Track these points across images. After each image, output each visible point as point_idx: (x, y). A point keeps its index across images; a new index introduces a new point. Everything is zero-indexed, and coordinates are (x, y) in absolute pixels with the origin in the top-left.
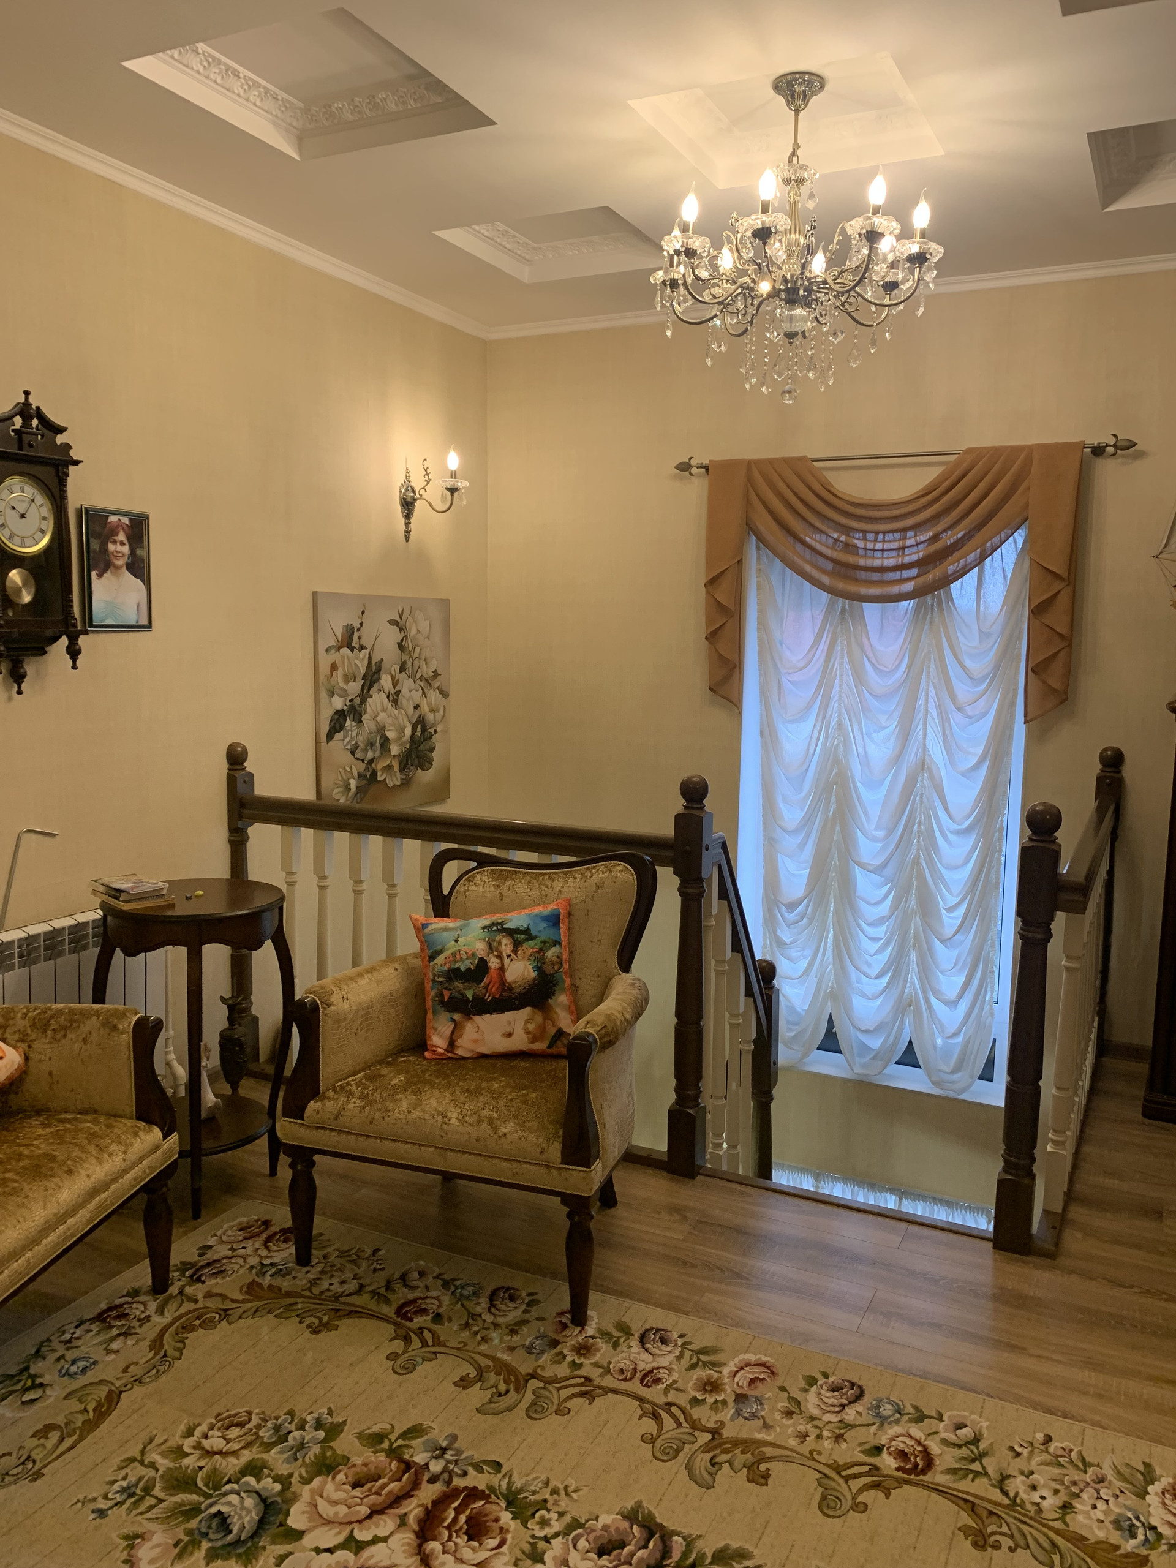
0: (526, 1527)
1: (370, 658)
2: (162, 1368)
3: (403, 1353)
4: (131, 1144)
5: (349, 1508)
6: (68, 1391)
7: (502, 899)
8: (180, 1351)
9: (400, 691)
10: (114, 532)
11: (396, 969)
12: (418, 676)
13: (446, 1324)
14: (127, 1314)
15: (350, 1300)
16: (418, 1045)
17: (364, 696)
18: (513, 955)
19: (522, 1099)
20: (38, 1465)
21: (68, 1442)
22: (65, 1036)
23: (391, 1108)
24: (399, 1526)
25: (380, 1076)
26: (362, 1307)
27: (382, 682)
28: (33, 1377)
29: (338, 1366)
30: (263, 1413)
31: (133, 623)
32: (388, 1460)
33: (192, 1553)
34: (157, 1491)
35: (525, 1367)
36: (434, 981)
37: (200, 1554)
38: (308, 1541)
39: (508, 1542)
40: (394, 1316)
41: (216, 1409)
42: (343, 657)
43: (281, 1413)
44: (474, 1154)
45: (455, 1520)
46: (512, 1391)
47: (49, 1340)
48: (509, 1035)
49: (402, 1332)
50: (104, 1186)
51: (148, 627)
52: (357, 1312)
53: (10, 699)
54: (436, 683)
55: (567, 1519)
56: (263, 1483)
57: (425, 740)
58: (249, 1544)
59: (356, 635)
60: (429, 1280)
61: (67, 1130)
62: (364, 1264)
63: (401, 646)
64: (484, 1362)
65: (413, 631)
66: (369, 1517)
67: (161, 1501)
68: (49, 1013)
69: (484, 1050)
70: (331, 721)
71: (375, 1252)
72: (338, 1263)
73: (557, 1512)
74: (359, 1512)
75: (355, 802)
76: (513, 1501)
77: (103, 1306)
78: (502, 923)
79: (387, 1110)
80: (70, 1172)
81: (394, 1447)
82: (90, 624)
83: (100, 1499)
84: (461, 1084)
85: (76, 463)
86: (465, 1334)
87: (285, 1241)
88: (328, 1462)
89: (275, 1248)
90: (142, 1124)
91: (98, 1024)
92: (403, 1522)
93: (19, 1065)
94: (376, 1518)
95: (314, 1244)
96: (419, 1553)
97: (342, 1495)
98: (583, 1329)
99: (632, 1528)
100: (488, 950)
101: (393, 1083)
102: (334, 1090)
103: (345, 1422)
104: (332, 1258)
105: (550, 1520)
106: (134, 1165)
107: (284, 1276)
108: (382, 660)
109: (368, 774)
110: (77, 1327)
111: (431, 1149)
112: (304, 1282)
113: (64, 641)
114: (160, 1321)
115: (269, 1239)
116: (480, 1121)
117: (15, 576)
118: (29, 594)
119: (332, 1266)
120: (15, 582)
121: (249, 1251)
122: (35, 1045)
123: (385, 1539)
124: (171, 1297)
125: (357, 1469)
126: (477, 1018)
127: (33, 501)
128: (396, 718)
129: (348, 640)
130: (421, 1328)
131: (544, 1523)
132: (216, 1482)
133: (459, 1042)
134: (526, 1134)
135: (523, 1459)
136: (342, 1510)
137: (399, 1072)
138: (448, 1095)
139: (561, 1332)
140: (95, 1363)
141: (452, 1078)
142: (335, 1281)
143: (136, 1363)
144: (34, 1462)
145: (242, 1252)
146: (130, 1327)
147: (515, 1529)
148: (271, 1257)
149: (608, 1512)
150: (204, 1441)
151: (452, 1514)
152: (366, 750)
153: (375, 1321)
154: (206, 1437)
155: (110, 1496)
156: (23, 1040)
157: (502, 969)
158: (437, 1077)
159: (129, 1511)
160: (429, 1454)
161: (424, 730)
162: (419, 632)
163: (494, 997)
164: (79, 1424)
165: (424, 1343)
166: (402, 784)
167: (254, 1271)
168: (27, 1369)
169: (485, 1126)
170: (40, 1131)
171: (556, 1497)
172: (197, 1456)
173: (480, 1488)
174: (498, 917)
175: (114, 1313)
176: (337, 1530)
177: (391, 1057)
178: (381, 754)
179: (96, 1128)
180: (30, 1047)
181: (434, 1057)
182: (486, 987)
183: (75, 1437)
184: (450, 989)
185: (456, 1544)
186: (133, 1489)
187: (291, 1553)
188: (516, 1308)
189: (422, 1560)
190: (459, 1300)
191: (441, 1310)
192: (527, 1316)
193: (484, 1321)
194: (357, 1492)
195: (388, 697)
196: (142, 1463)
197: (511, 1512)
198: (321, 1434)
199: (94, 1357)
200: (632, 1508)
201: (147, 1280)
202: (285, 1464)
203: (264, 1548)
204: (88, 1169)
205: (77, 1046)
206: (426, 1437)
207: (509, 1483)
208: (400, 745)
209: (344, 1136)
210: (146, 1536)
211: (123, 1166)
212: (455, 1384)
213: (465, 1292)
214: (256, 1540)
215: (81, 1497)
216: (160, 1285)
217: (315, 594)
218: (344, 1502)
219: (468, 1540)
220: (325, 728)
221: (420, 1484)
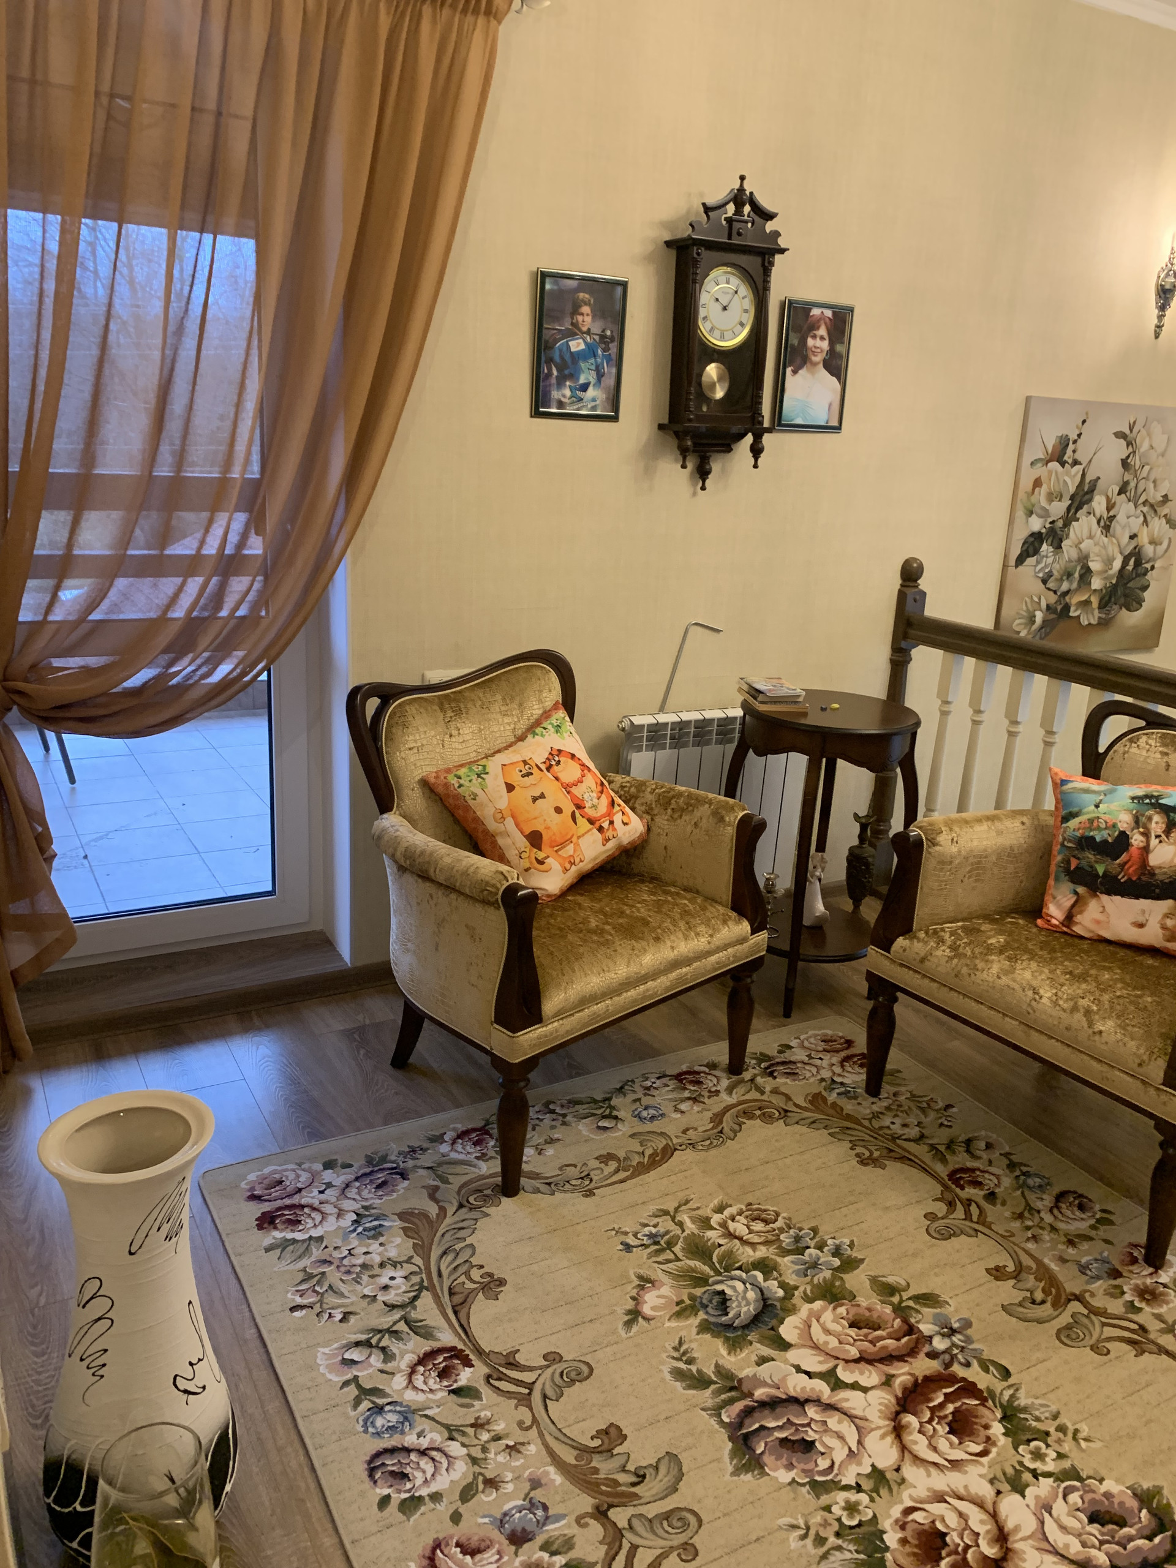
0: (1016, 1449)
1: (1083, 475)
2: (715, 1142)
3: (943, 1218)
4: (719, 931)
5: (840, 1343)
6: (635, 1130)
7: (1167, 770)
8: (735, 1132)
9: (1114, 516)
10: (814, 327)
11: (1023, 823)
12: (1142, 500)
13: (999, 1206)
14: (702, 1083)
15: (905, 1144)
16: (1034, 911)
17: (1069, 518)
18: (1163, 836)
19: (1132, 998)
20: (593, 1185)
21: (622, 1175)
22: (681, 816)
23: (979, 967)
24: (883, 1384)
25: (979, 931)
26: (916, 1156)
27: (1094, 504)
28: (613, 1108)
29: (874, 1204)
30: (790, 1219)
31: (823, 423)
32: (893, 1315)
33: (687, 1318)
34: (677, 1249)
35: (1072, 1283)
36: (1062, 845)
37: (694, 1321)
38: (792, 1355)
39: (991, 1456)
40: (946, 1178)
41: (750, 1198)
42: (1050, 472)
43: (806, 1226)
44: (1062, 1042)
45: (941, 1406)
46: (1048, 1305)
47: (633, 1081)
48: (1141, 926)
49: (949, 1196)
50: (687, 961)
51: (838, 428)
52: (910, 1160)
53: (694, 494)
54: (1165, 510)
55: (1066, 1464)
56: (769, 1282)
57: (1138, 575)
58: (739, 1333)
59: (1071, 447)
60: (995, 1155)
61: (666, 901)
62: (932, 1115)
63: (1125, 464)
64: (1027, 1261)
65: (1144, 447)
66: (857, 1361)
67: (678, 1259)
68: (672, 793)
69: (1107, 935)
70: (1024, 544)
71: (948, 1107)
72: (906, 1104)
73: (1058, 1452)
74: (848, 1351)
75: (1038, 637)
76: (1010, 1415)
77: (684, 1068)
78: (1158, 797)
79: (976, 968)
80: (657, 939)
81: (904, 1304)
82: (779, 423)
83: (630, 1235)
84: (1066, 963)
85: (782, 251)
86: (1017, 1224)
87: (861, 1066)
88: (834, 1290)
89: (850, 1069)
90: (734, 914)
91: (709, 812)
92: (888, 1381)
93: (641, 834)
94: (863, 1365)
95: (885, 1078)
96: (894, 1420)
97: (838, 1328)
98: (1156, 1272)
99: (1140, 1512)
100: (1133, 824)
101: (990, 942)
102: (927, 933)
103: (862, 1261)
104: (902, 1098)
105: (1046, 1455)
106: (718, 950)
107: (849, 1098)
108: (1099, 478)
109: (1059, 608)
110: (658, 1078)
111: (1014, 1022)
112: (868, 1111)
113: (749, 439)
114: (726, 1099)
115: (847, 1059)
116: (1075, 1009)
117: (712, 370)
118: (722, 389)
119: (900, 1106)
120: (711, 377)
121: (825, 1063)
122: (657, 819)
123: (865, 1390)
124: (742, 1081)
125: (861, 1311)
126: (1105, 898)
127: (736, 292)
128: (1105, 547)
129: (1060, 454)
130: (970, 1200)
131: (1038, 1455)
132: (729, 1264)
133: (1078, 918)
134: (1126, 1039)
135: (1036, 1379)
136: (833, 1342)
137: (1001, 932)
138: (1046, 971)
139: (1127, 1265)
140: (663, 1115)
141: (1059, 955)
142: (898, 1121)
143: (696, 1129)
144: (591, 1180)
145: (818, 1062)
146: (700, 1095)
147: (1004, 1446)
148: (843, 1076)
149: (1118, 1481)
150: (730, 1222)
151: (940, 1399)
152: (1061, 580)
153: (923, 1175)
154: (733, 1220)
155: (639, 1236)
156: (647, 813)
157: (1146, 850)
158: (1041, 949)
159: (650, 1256)
160: (937, 1328)
161: (1138, 563)
162: (1152, 447)
163: (1130, 879)
164: (634, 1163)
165: (968, 1216)
166: (1099, 624)
167: (824, 1084)
168: (609, 1099)
169: (1079, 1016)
170: (646, 897)
171: (1061, 1435)
172: (720, 1233)
173: (979, 1386)
174: (1154, 789)
175: (690, 1077)
176: (821, 1359)
177: (996, 916)
178: (1079, 586)
179: (691, 907)
180: (652, 819)
181: (1046, 926)
182: (1122, 866)
183: (628, 1173)
184: (1078, 859)
185: (934, 1429)
186: (659, 1239)
187: (773, 1360)
188: (1082, 1219)
189: (895, 1427)
190: (1020, 1187)
191: (997, 1190)
192: (1093, 1233)
193: (1042, 1219)
194: (853, 1332)
195: (1099, 522)
196: (673, 1219)
197: (1005, 1427)
198: (837, 1262)
199: (664, 1110)
200: (1148, 1489)
201: (724, 1059)
202: (794, 1276)
203: (751, 1343)
204: (673, 941)
205: (689, 829)
206: (938, 1310)
207: (1012, 1396)
208: (1106, 578)
209: (927, 981)
210: (657, 1284)
211: (708, 947)
212: (987, 1270)
213: (1030, 1182)
214: (746, 1332)
215: (617, 1227)
216: (736, 1067)
217: (1028, 399)
218: (837, 1335)
219: (949, 1433)
220: (1016, 551)
221: (918, 1353)
